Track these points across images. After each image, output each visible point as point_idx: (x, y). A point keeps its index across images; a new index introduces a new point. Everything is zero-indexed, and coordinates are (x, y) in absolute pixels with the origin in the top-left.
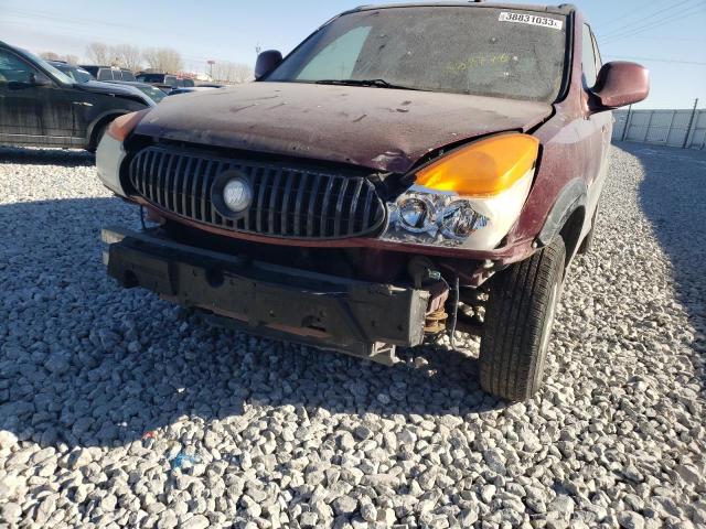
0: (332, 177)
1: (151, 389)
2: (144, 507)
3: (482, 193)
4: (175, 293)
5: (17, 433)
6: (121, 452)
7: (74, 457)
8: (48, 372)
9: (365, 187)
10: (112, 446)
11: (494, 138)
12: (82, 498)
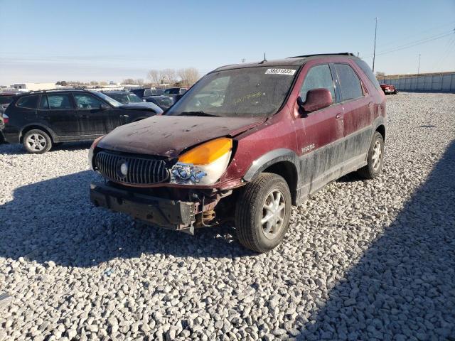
0: (152, 160)
1: (109, 248)
2: (89, 286)
3: (203, 164)
4: (109, 208)
5: (56, 262)
6: (89, 269)
7: (72, 270)
8: (74, 242)
9: (163, 163)
10: (86, 267)
11: (208, 143)
12: (70, 282)
